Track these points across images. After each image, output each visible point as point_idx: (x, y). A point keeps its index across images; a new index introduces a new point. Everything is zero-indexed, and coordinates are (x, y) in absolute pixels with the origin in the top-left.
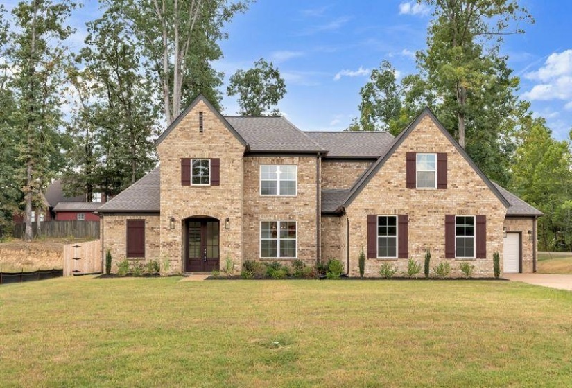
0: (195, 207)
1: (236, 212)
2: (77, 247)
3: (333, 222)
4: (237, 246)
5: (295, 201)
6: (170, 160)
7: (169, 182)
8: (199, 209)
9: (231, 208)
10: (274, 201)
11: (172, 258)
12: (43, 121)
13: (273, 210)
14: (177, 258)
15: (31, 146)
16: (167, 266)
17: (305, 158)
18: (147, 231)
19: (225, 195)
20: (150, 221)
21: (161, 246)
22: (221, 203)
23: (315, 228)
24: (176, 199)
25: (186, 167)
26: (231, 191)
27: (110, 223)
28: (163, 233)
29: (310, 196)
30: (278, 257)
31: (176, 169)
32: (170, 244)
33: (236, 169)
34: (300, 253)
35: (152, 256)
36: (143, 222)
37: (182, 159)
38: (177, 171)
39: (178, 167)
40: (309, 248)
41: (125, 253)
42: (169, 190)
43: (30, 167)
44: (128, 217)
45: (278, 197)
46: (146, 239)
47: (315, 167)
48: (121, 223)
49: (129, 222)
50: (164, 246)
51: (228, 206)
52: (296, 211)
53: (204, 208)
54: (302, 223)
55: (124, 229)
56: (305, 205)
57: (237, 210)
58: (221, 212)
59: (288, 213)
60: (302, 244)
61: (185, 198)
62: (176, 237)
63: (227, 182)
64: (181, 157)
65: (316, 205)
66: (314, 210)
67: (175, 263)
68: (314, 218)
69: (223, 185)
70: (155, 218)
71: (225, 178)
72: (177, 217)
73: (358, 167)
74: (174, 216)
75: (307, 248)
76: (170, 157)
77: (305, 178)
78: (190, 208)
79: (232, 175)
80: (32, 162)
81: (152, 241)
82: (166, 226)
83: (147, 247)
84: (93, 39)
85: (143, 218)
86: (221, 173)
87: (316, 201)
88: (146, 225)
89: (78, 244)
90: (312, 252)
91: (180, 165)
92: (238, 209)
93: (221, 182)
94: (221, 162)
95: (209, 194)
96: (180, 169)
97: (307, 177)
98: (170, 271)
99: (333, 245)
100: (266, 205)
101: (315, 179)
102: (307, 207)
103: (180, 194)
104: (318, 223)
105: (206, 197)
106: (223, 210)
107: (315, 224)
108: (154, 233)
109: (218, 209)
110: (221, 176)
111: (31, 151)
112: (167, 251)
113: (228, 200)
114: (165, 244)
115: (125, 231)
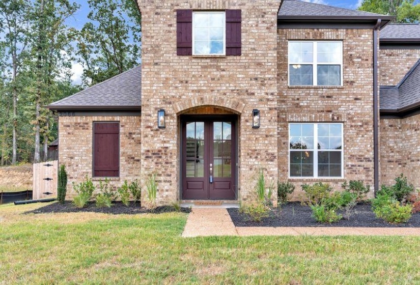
0: (199, 91)
1: (268, 100)
2: (48, 165)
3: (391, 126)
4: (272, 158)
5: (341, 94)
6: (157, 14)
7: (156, 49)
8: (207, 96)
9: (260, 93)
10: (309, 94)
11: (162, 178)
12: (50, 68)
13: (308, 107)
14: (168, 178)
15: (39, 87)
16: (153, 191)
17: (355, 31)
18: (122, 139)
19: (251, 72)
20: (126, 123)
21: (143, 157)
22: (244, 85)
23: (372, 134)
24: (167, 79)
25: (184, 25)
26: (259, 64)
27: (68, 126)
28: (146, 136)
29: (362, 87)
30: (316, 176)
31: (168, 28)
32: (158, 154)
33: (267, 28)
34: (349, 171)
35: (130, 174)
36: (116, 125)
37: (178, 11)
38: (170, 32)
39: (171, 25)
40: (362, 163)
41: (90, 171)
42: (156, 64)
43: (38, 105)
44: (95, 118)
45: (315, 88)
46: (121, 150)
47: (369, 43)
48: (84, 127)
49: (96, 125)
50: (147, 157)
51: (255, 89)
52: (342, 109)
53: (215, 94)
54: (352, 126)
55: (89, 134)
56: (356, 99)
57: (270, 97)
58: (243, 100)
59: (330, 111)
60: (352, 157)
61: (182, 77)
62: (168, 142)
63: (254, 49)
64: (176, 8)
65: (372, 99)
66: (369, 107)
67: (166, 186)
68: (369, 118)
69: (246, 55)
70: (134, 118)
71: (250, 43)
72: (169, 109)
73: (408, 55)
74: (164, 106)
75: (360, 163)
76: (157, 8)
77: (355, 60)
78: (191, 94)
79: (261, 38)
80: (39, 101)
81: (129, 152)
82: (152, 124)
83: (122, 161)
84: (94, 15)
85: (117, 118)
86: (243, 35)
87: (372, 94)
88: (121, 130)
89: (50, 163)
90: (367, 169)
91: (174, 21)
92: (272, 94)
93: (244, 50)
94: (243, 16)
95: (223, 70)
96: (174, 28)
97: (359, 57)
98: (158, 201)
99: (391, 159)
100: (298, 99)
101: (370, 62)
102: (358, 103)
103: (175, 71)
104: (375, 127)
105: (217, 74)
106: (246, 97)
107: (371, 128)
108: (132, 141)
109: (239, 94)
110: (243, 40)
111: (39, 91)
112: (153, 165)
113: (256, 79)
114: (150, 154)
115: (91, 139)
